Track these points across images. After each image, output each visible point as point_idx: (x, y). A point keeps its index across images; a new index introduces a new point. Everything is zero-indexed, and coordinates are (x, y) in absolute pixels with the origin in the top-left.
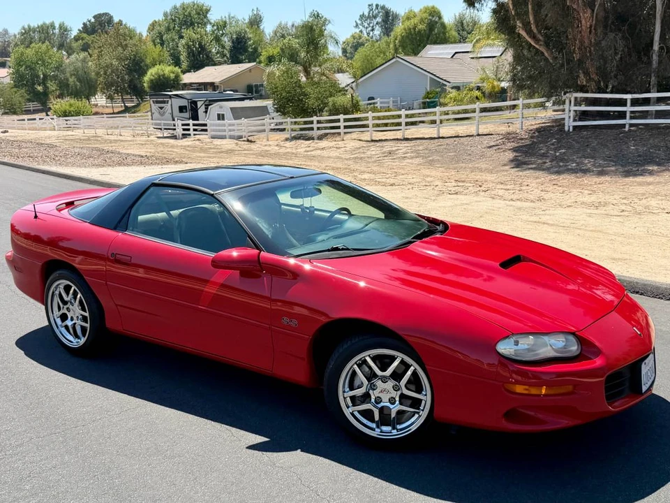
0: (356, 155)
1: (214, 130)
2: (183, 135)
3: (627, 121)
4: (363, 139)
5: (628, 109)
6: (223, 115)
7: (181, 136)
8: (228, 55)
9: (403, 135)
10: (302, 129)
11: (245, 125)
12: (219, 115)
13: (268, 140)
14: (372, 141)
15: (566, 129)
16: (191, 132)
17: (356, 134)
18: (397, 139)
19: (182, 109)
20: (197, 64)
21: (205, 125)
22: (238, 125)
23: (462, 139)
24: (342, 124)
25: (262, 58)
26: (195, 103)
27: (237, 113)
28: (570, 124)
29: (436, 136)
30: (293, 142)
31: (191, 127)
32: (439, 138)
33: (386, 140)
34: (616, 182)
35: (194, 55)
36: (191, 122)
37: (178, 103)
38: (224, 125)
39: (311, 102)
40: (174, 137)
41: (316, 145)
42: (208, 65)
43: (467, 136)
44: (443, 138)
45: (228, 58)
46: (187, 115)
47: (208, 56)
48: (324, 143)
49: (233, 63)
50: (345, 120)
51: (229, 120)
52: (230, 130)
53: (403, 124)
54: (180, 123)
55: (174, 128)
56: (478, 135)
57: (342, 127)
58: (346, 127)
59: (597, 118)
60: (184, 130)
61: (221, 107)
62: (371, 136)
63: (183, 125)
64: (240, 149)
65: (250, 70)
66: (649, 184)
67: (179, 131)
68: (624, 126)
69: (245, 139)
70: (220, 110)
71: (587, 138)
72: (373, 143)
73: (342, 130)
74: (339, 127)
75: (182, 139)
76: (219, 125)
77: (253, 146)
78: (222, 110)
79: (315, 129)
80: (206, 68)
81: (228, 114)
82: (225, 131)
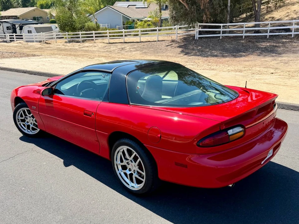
0: (106, 50)
1: (26, 38)
2: (10, 40)
3: (221, 35)
4: (105, 42)
5: (221, 30)
6: (31, 31)
7: (9, 41)
8: (21, 3)
9: (124, 41)
10: (72, 38)
11: (43, 35)
12: (28, 31)
13: (56, 43)
14: (110, 43)
15: (196, 38)
16: (15, 39)
17: (100, 40)
18: (121, 43)
19: (8, 28)
20: (6, 7)
21: (22, 36)
22: (39, 35)
23: (152, 42)
24: (94, 35)
25: (38, 5)
26: (15, 25)
27: (38, 30)
28: (197, 36)
29: (139, 41)
30: (71, 44)
31: (15, 37)
32: (141, 42)
33: (116, 43)
34: (234, 60)
35: (4, 3)
36: (14, 34)
37: (6, 25)
38: (32, 36)
39: (78, 25)
40: (6, 42)
41: (83, 45)
42: (11, 8)
43: (153, 41)
44: (142, 42)
45: (21, 5)
46: (11, 31)
47: (11, 4)
48: (86, 44)
49: (23, 7)
50: (96, 34)
51: (34, 33)
52: (36, 38)
53: (124, 36)
54: (8, 35)
55: (5, 37)
56: (158, 41)
57: (94, 37)
58: (96, 37)
59: (209, 34)
60: (10, 38)
61: (29, 27)
62: (109, 41)
63: (10, 36)
64: (45, 47)
65: (34, 10)
66: (248, 61)
67: (8, 39)
68: (219, 37)
69: (44, 42)
70: (29, 28)
71: (206, 42)
72: (110, 44)
73: (94, 38)
74: (93, 37)
75: (10, 43)
76: (29, 36)
77: (50, 45)
78: (30, 28)
79: (81, 37)
80: (11, 9)
81: (33, 30)
82: (33, 38)
